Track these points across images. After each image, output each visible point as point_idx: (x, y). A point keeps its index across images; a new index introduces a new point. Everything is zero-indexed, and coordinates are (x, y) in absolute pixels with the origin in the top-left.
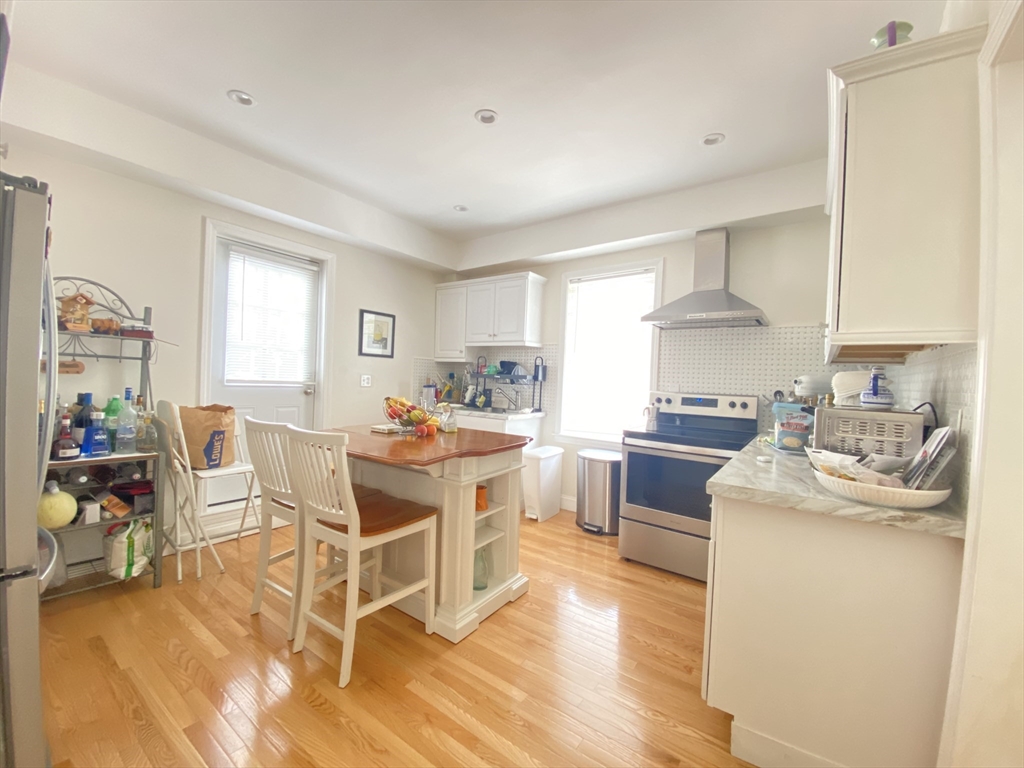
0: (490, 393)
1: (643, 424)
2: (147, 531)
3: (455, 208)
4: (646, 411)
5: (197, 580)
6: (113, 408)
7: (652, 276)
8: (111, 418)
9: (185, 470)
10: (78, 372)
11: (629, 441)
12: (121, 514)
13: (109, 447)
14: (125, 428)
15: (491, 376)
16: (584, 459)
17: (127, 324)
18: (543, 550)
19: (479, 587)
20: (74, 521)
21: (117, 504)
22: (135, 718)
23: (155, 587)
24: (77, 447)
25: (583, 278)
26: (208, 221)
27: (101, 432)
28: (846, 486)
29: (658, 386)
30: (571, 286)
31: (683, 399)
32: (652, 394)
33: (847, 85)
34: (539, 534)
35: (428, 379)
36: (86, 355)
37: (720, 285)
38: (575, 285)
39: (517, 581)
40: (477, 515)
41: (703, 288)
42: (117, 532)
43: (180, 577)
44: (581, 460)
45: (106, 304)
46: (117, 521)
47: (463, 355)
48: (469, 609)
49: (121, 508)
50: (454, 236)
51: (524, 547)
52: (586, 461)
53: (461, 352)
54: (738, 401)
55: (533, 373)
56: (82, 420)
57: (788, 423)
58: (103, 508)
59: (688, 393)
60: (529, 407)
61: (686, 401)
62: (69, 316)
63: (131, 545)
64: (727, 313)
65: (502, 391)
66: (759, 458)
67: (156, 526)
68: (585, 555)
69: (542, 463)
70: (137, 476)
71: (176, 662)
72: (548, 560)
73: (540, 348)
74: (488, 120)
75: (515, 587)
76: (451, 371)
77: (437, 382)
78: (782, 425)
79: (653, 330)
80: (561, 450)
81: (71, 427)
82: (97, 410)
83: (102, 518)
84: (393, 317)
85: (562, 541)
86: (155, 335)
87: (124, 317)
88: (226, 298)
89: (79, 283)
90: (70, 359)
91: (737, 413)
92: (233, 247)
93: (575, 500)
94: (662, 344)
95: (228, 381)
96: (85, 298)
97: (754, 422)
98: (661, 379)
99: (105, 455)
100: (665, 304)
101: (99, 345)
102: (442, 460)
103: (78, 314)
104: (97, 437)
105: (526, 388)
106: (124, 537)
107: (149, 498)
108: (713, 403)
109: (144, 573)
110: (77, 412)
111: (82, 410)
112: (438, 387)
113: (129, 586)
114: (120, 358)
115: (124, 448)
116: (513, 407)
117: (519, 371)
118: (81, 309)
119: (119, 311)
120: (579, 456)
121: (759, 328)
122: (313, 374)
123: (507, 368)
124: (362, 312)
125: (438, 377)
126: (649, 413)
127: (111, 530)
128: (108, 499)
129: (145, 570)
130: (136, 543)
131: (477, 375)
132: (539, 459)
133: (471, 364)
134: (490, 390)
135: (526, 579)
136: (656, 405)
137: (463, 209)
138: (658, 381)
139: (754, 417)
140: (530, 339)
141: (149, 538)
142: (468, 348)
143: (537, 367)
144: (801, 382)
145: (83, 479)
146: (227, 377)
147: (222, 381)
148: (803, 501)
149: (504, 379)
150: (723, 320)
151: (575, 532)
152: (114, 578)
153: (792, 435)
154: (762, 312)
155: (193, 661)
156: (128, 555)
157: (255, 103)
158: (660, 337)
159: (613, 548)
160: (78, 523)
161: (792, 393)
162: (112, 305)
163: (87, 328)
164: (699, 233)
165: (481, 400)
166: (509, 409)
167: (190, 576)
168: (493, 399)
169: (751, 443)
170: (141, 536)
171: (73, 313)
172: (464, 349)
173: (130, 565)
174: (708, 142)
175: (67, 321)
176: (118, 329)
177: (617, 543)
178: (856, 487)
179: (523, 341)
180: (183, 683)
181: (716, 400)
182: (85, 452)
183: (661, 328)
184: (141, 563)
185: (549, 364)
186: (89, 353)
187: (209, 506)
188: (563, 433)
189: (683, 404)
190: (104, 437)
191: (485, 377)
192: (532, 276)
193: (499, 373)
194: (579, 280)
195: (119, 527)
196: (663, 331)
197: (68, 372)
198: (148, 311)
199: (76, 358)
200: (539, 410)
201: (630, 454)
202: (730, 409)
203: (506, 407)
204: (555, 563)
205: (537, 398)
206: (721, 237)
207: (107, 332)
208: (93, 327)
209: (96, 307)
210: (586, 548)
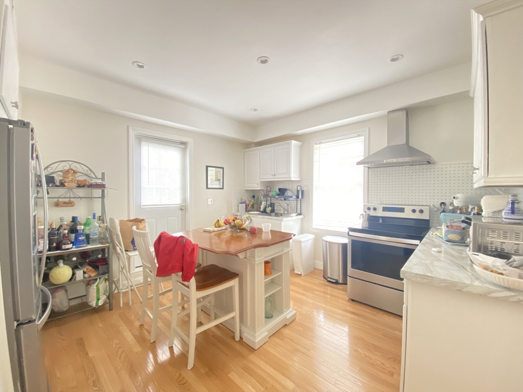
0: (274, 205)
1: (359, 224)
2: (105, 283)
3: (251, 110)
4: (362, 216)
5: (130, 307)
6: (88, 223)
7: (363, 138)
8: (87, 228)
9: (122, 252)
10: (72, 206)
11: (351, 233)
12: (93, 275)
13: (86, 243)
14: (94, 233)
15: (274, 197)
16: (326, 242)
17: (94, 181)
18: (305, 293)
19: (268, 317)
20: (71, 279)
21: (91, 270)
22: (94, 386)
23: (110, 310)
24: (71, 243)
25: (322, 141)
26: (130, 127)
27: (82, 235)
28: (497, 278)
29: (368, 200)
30: (315, 146)
31: (383, 207)
32: (364, 206)
33: (485, 19)
34: (302, 283)
35: (242, 199)
36: (76, 198)
37: (403, 141)
38: (318, 145)
39: (289, 314)
40: (265, 278)
41: (392, 144)
42: (92, 284)
43: (122, 306)
44: (324, 243)
45: (83, 172)
46: (90, 279)
47: (259, 186)
48: (263, 330)
49: (93, 272)
50: (252, 125)
51: (294, 291)
52: (328, 243)
53: (258, 184)
54: (417, 209)
55: (296, 194)
56: (73, 230)
57: (451, 226)
58: (84, 273)
59: (386, 204)
60: (295, 213)
61: (385, 209)
62: (66, 180)
63: (98, 290)
64: (408, 158)
65: (280, 205)
66: (433, 249)
67: (109, 280)
68: (328, 296)
69: (302, 244)
70: (100, 256)
71: (116, 354)
72: (307, 299)
73: (300, 181)
74: (264, 62)
75: (288, 317)
76: (254, 195)
77: (246, 200)
78: (447, 226)
79: (364, 169)
80: (313, 236)
81: (68, 233)
82: (81, 224)
83: (84, 277)
84: (223, 168)
85: (315, 287)
86: (106, 186)
87: (92, 178)
88: (140, 165)
89: (70, 163)
90: (68, 200)
91: (417, 216)
92: (143, 139)
93: (322, 263)
94: (370, 176)
95: (143, 206)
96: (73, 170)
97: (428, 221)
98: (370, 196)
99: (84, 247)
100: (371, 153)
101: (81, 192)
102: (245, 250)
103: (70, 178)
104: (80, 238)
105: (293, 202)
106: (94, 286)
107: (106, 266)
108: (402, 210)
109: (105, 303)
110: (71, 226)
111: (74, 225)
112: (247, 202)
113: (97, 310)
114: (91, 198)
115: (93, 243)
116: (286, 212)
117: (288, 193)
118: (71, 176)
119: (90, 175)
120: (323, 240)
121: (428, 165)
122: (184, 200)
123: (282, 192)
124: (207, 167)
125: (246, 198)
126: (363, 217)
127: (89, 283)
128: (87, 268)
129: (105, 302)
130: (100, 289)
131: (266, 196)
132: (300, 242)
133: (263, 190)
134: (274, 204)
135: (295, 312)
136: (368, 211)
137: (255, 110)
138: (368, 198)
139: (428, 218)
140: (294, 176)
141: (107, 286)
142: (261, 182)
143: (298, 191)
144: (457, 198)
145: (75, 259)
146: (143, 204)
147: (140, 206)
148: (467, 286)
149: (281, 198)
150: (406, 162)
151: (323, 282)
152: (90, 306)
153: (454, 233)
154: (430, 156)
155: (124, 353)
156: (97, 295)
157: (145, 67)
158: (368, 172)
159: (345, 293)
160: (73, 280)
161: (452, 204)
162: (87, 173)
163: (75, 185)
164: (389, 112)
165: (268, 210)
166: (284, 213)
167: (126, 304)
168: (275, 208)
169: (426, 236)
170: (102, 285)
171: (68, 178)
172: (259, 183)
173: (98, 299)
174: (393, 60)
175: (65, 182)
176: (89, 184)
177: (347, 289)
178: (503, 279)
179: (290, 177)
180: (118, 366)
181: (403, 209)
182: (75, 245)
183: (369, 168)
184: (103, 298)
185: (305, 189)
186: (77, 196)
187: (136, 267)
188: (314, 226)
189: (383, 211)
190: (84, 238)
191: (271, 197)
192: (293, 142)
193: (278, 195)
194: (320, 143)
195: (92, 281)
196: (370, 169)
197: (67, 206)
198: (103, 174)
199: (71, 199)
200: (300, 214)
201: (352, 240)
202: (412, 213)
203: (282, 212)
204: (311, 301)
205: (299, 207)
206: (404, 114)
207: (83, 186)
208: (77, 184)
209: (79, 174)
210: (329, 292)
